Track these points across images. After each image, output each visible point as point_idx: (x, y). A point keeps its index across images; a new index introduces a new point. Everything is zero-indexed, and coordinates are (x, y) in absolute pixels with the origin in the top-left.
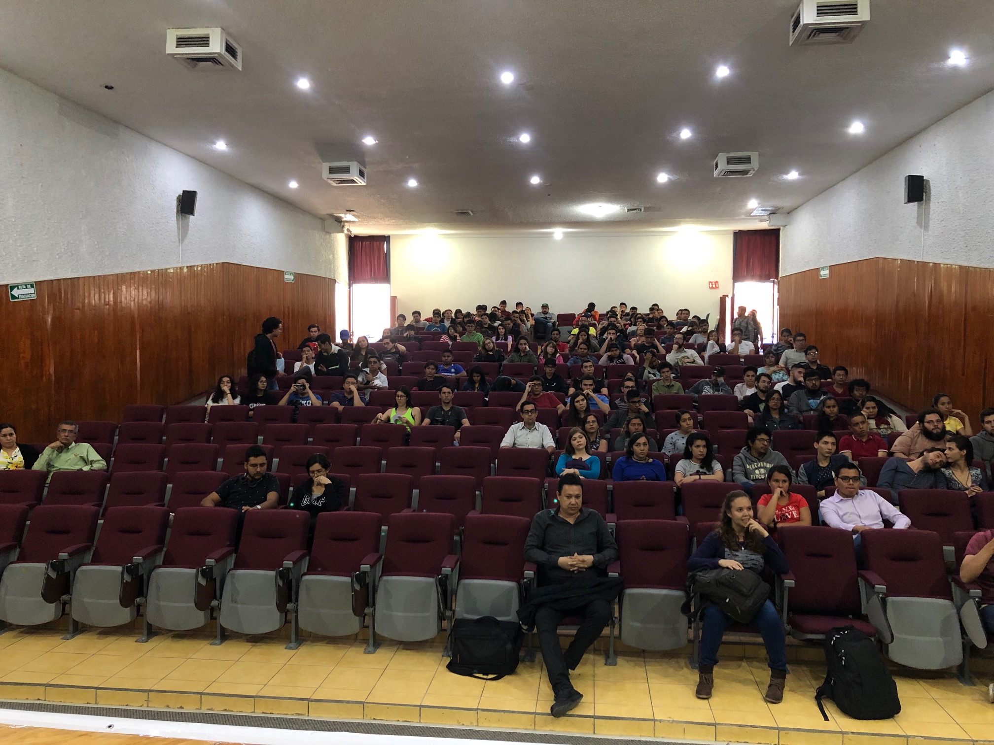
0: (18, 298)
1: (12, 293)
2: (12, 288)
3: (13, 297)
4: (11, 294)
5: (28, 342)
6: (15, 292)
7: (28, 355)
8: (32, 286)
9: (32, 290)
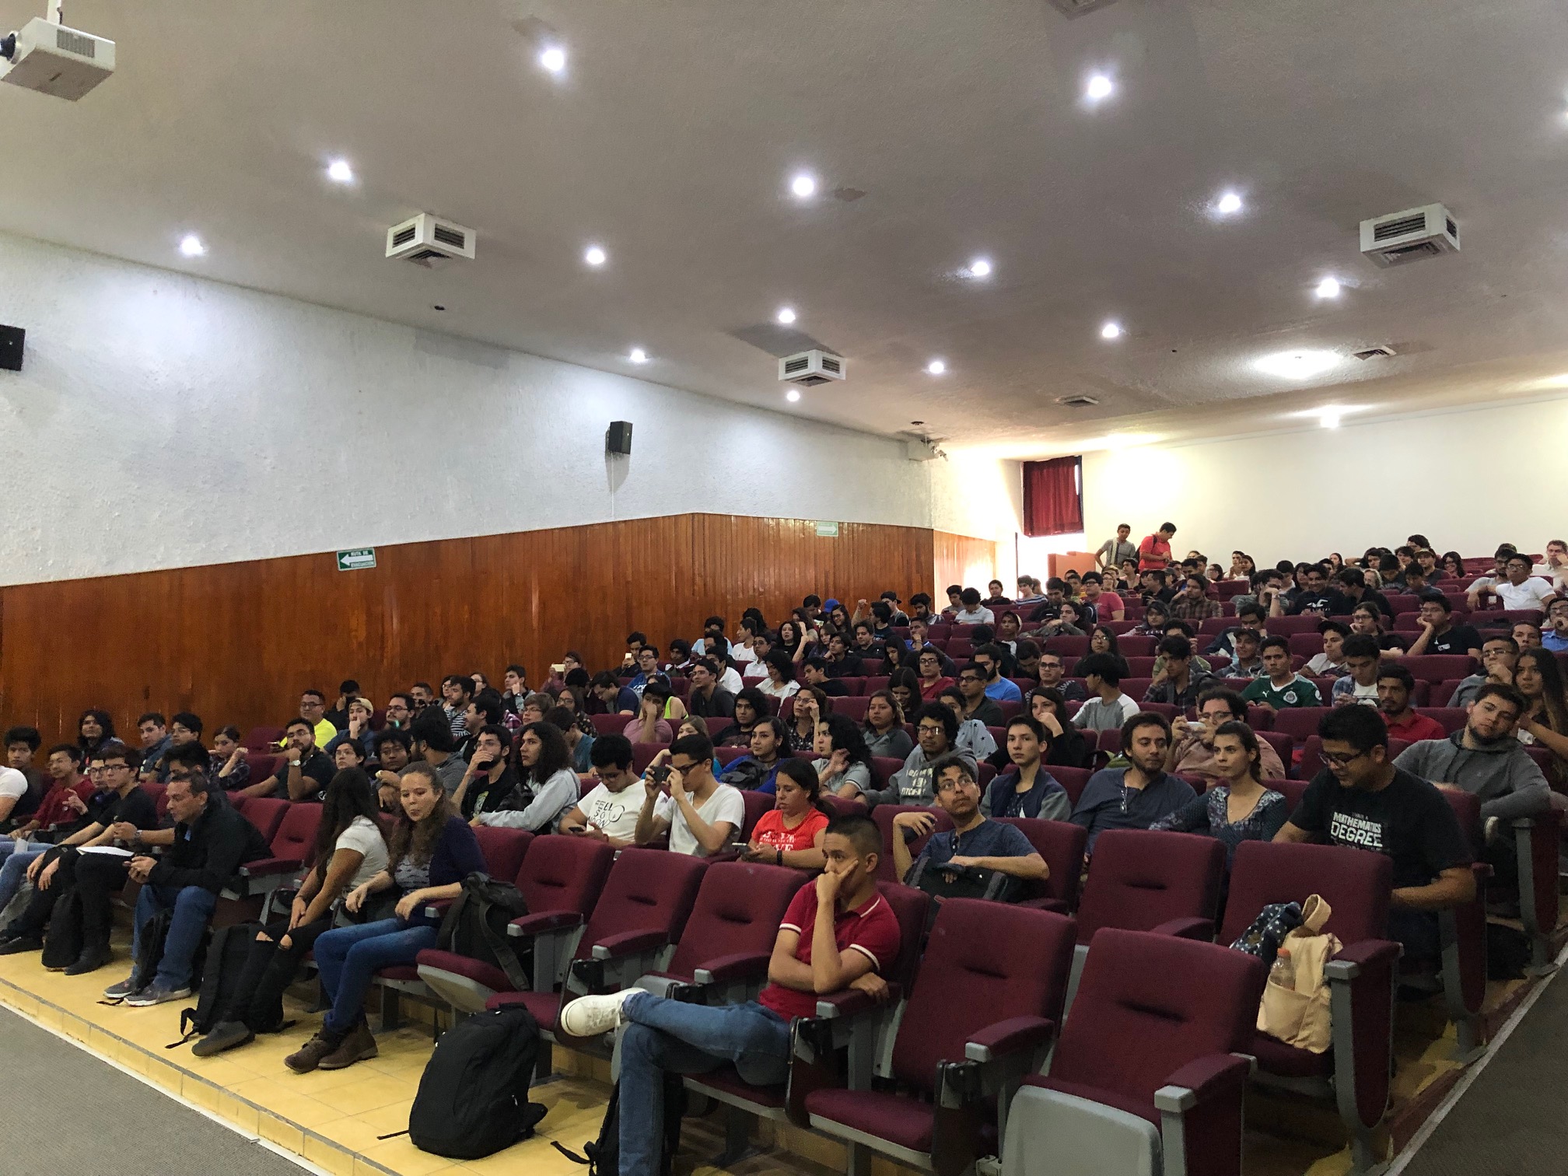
0: (350, 567)
1: (342, 561)
2: (342, 555)
3: (343, 566)
4: (341, 563)
5: (363, 618)
6: (346, 560)
7: (362, 635)
8: (370, 553)
9: (370, 557)
